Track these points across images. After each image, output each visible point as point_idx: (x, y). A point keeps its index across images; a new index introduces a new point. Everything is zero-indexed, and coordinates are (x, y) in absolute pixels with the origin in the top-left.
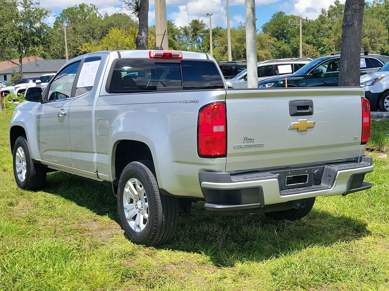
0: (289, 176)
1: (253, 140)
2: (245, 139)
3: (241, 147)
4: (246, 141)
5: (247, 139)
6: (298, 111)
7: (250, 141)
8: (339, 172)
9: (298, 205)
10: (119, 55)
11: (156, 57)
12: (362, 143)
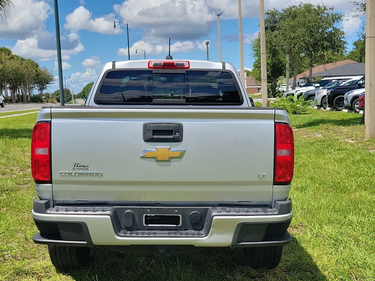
0: (148, 215)
1: (87, 168)
2: (76, 165)
3: (70, 174)
4: (77, 167)
5: (79, 165)
6: (155, 137)
7: (83, 168)
8: (215, 217)
9: (161, 251)
10: (114, 66)
11: (156, 66)
12: (275, 183)
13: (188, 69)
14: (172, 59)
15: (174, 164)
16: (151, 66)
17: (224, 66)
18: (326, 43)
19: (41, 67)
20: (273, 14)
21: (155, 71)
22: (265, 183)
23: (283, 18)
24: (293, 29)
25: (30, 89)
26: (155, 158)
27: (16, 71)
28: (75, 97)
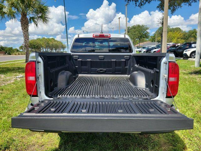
10: (78, 36)
11: (96, 36)
13: (110, 37)
14: (103, 33)
16: (94, 36)
17: (125, 36)
18: (144, 36)
19: (63, 44)
20: (128, 28)
21: (96, 38)
23: (131, 29)
24: (135, 32)
25: (60, 50)
27: (56, 45)
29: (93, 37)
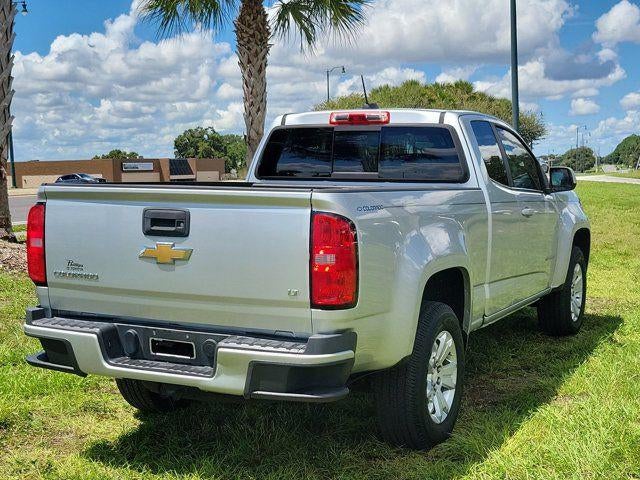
0: (155, 339)
1: (81, 268)
2: (70, 264)
3: (64, 275)
5: (73, 264)
6: (153, 228)
7: (77, 267)
8: (219, 350)
11: (339, 122)
12: (313, 305)
13: (387, 125)
15: (179, 269)
17: (442, 118)
22: (299, 305)
26: (156, 258)
28: (602, 161)
29: (331, 123)
